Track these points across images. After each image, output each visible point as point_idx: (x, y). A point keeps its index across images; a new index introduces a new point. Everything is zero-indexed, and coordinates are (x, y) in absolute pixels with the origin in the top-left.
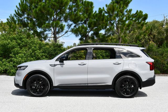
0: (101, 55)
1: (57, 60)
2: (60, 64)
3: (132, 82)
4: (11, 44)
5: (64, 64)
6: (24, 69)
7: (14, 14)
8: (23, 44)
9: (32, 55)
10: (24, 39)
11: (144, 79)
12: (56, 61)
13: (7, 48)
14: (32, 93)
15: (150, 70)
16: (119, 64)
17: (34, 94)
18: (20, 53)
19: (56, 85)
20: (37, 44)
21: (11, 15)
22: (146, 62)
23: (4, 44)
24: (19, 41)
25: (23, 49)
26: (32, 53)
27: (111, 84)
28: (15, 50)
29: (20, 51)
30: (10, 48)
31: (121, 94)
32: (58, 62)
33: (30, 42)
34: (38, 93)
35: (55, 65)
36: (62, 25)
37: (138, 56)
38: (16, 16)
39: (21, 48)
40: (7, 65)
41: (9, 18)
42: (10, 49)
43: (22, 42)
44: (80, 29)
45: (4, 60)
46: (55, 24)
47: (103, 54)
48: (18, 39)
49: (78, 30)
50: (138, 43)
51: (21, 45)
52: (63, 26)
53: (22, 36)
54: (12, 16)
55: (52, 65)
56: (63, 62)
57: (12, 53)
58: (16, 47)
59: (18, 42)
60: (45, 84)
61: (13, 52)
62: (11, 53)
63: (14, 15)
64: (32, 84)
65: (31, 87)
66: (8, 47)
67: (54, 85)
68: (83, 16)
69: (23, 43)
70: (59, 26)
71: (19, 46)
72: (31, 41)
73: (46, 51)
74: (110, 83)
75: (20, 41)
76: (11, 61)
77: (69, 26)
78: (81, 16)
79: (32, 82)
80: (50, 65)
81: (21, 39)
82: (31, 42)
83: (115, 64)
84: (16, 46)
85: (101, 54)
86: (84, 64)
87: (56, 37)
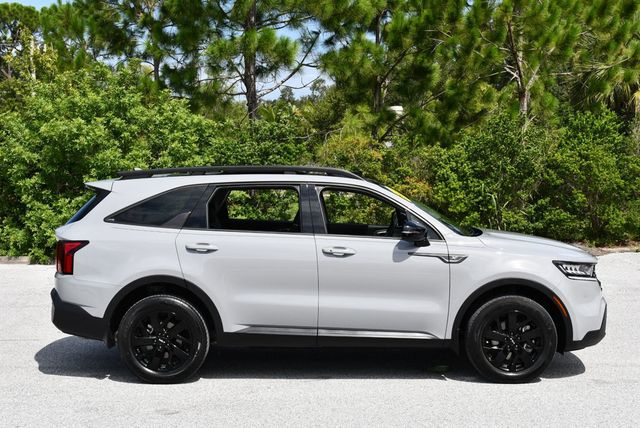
0: (452, 169)
4: (88, 135)
8: (132, 133)
10: (133, 112)
23: (61, 137)
24: (118, 121)
25: (134, 152)
28: (103, 160)
29: (123, 163)
30: (83, 149)
33: (161, 123)
36: (285, 43)
39: (125, 149)
43: (129, 122)
45: (62, 201)
46: (260, 42)
47: (462, 164)
48: (109, 109)
50: (607, 114)
51: (126, 134)
53: (125, 100)
57: (93, 172)
58: (106, 148)
59: (113, 126)
61: (98, 167)
62: (87, 172)
69: (134, 127)
70: (274, 51)
71: (117, 142)
72: (162, 118)
73: (229, 156)
75: (119, 120)
81: (121, 110)
82: (165, 119)
84: (105, 142)
85: (454, 164)
87: (255, 92)
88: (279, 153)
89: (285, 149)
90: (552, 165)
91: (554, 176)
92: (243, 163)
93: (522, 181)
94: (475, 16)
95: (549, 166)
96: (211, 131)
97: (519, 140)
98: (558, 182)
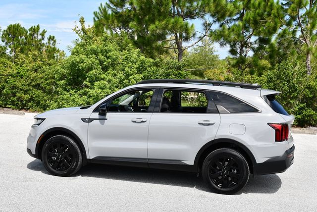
1: (95, 111)
2: (99, 119)
3: (236, 163)
4: (86, 62)
5: (106, 119)
6: (39, 124)
7: (107, 3)
8: (109, 63)
9: (125, 83)
10: (110, 54)
11: (260, 159)
12: (93, 112)
13: (79, 70)
14: (50, 167)
15: (276, 141)
16: (209, 124)
17: (54, 170)
18: (103, 79)
19: (91, 158)
20: (137, 61)
21: (101, 5)
22: (268, 124)
24: (101, 57)
25: (109, 71)
26: (124, 80)
27: (193, 164)
28: (91, 74)
29: (103, 76)
30: (83, 69)
31: (211, 185)
32: (96, 115)
34: (61, 170)
35: (90, 120)
36: (186, 24)
37: (254, 110)
38: (110, 7)
39: (105, 69)
40: (77, 100)
41: (98, 11)
42: (84, 72)
43: (108, 58)
44: (227, 33)
45: (72, 92)
49: (222, 33)
51: (105, 63)
52: (190, 26)
54: (103, 7)
55: (85, 119)
56: (105, 115)
57: (87, 79)
58: (95, 69)
59: (100, 59)
60: (73, 154)
61: (89, 77)
62: (85, 79)
63: (106, 5)
64: (51, 152)
65: (49, 157)
66: (80, 68)
67: (88, 157)
68: (233, 6)
69: (109, 60)
71: (101, 67)
72: (124, 57)
74: (190, 161)
75: (103, 57)
76: (85, 94)
77: (207, 26)
78: (228, 7)
79: (51, 149)
80: (81, 119)
81: (105, 52)
82: (126, 57)
83: (202, 124)
86: (141, 120)
87: (181, 47)
88: (176, 75)
89: (179, 73)
90: (309, 87)
91: (309, 93)
92: (157, 78)
93: (291, 94)
94: (278, 13)
95: (307, 88)
96: (149, 64)
97: (293, 74)
98: (311, 96)
